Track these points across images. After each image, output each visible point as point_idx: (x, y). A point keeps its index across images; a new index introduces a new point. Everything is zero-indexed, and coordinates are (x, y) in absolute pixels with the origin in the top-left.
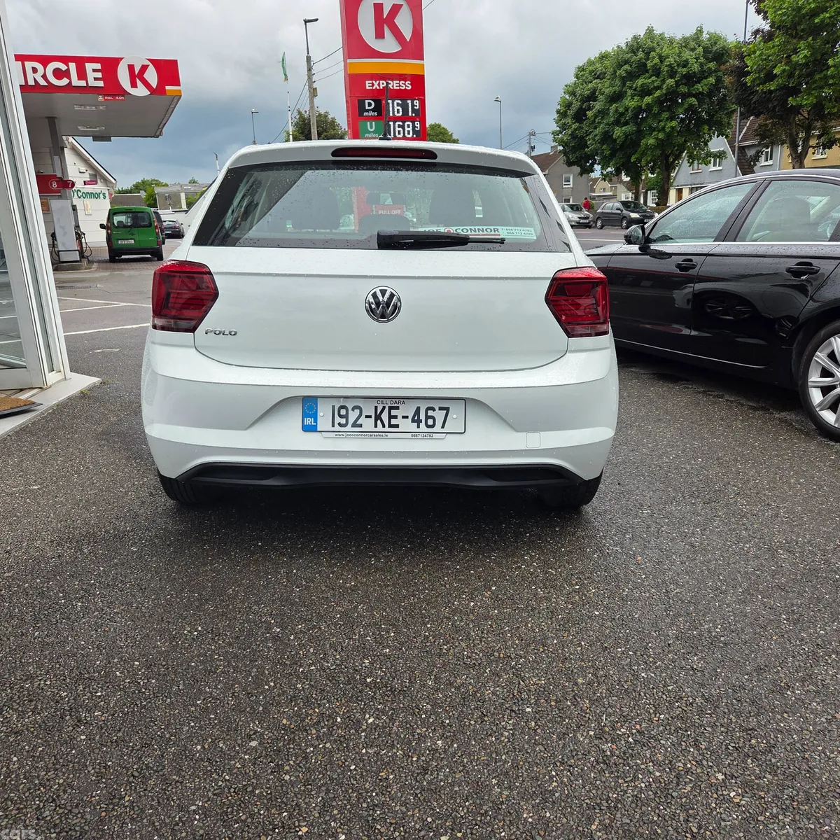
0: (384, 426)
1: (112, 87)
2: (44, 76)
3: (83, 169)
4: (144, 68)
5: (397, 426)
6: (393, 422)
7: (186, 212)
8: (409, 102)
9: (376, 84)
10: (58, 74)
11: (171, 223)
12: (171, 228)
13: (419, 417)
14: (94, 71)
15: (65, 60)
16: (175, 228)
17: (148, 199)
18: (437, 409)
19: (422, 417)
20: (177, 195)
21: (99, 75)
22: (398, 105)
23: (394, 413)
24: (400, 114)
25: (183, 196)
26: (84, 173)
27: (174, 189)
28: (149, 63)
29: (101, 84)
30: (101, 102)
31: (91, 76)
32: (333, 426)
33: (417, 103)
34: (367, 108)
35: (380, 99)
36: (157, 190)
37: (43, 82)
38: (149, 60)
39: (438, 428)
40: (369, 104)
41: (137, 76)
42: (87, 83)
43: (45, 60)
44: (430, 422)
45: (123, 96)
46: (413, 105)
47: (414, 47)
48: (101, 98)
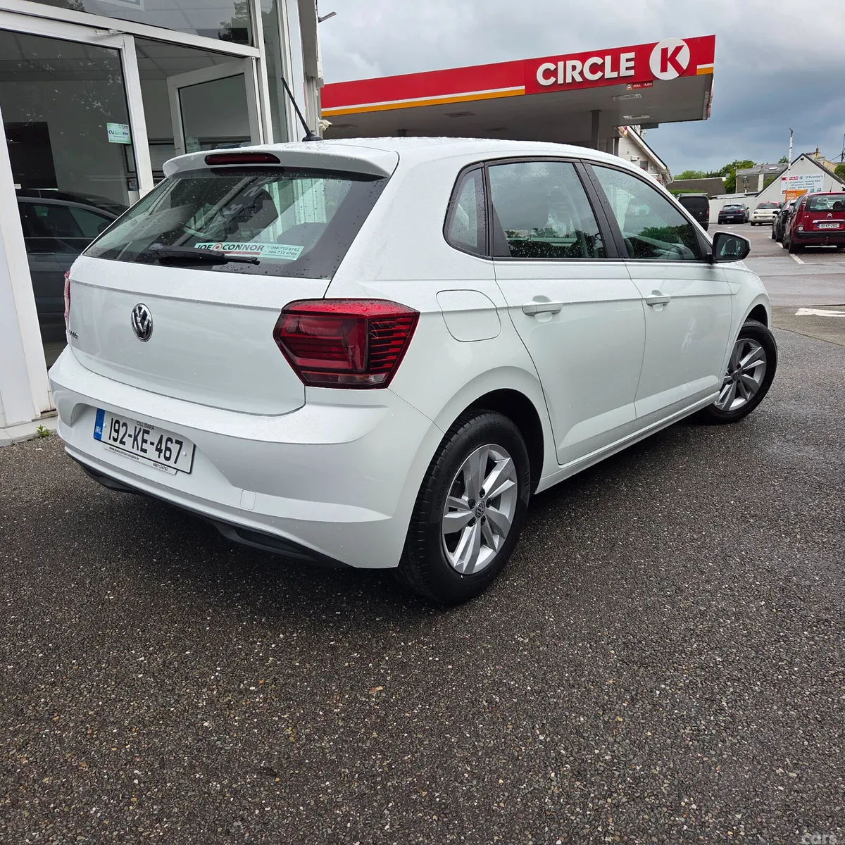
0: (138, 449)
1: (643, 75)
2: (581, 73)
3: (635, 157)
4: (678, 49)
5: (145, 451)
6: (145, 446)
10: (594, 68)
11: (736, 207)
12: (735, 212)
13: (161, 447)
14: (628, 60)
15: (601, 54)
16: (739, 212)
17: (730, 182)
18: (174, 441)
19: (163, 448)
21: (632, 64)
23: (146, 437)
25: (761, 177)
26: (635, 161)
28: (684, 43)
29: (632, 73)
30: (629, 91)
31: (623, 64)
32: (110, 439)
37: (579, 79)
38: (684, 40)
39: (171, 463)
41: (668, 59)
42: (619, 74)
43: (583, 57)
44: (168, 454)
45: (651, 82)
48: (629, 87)
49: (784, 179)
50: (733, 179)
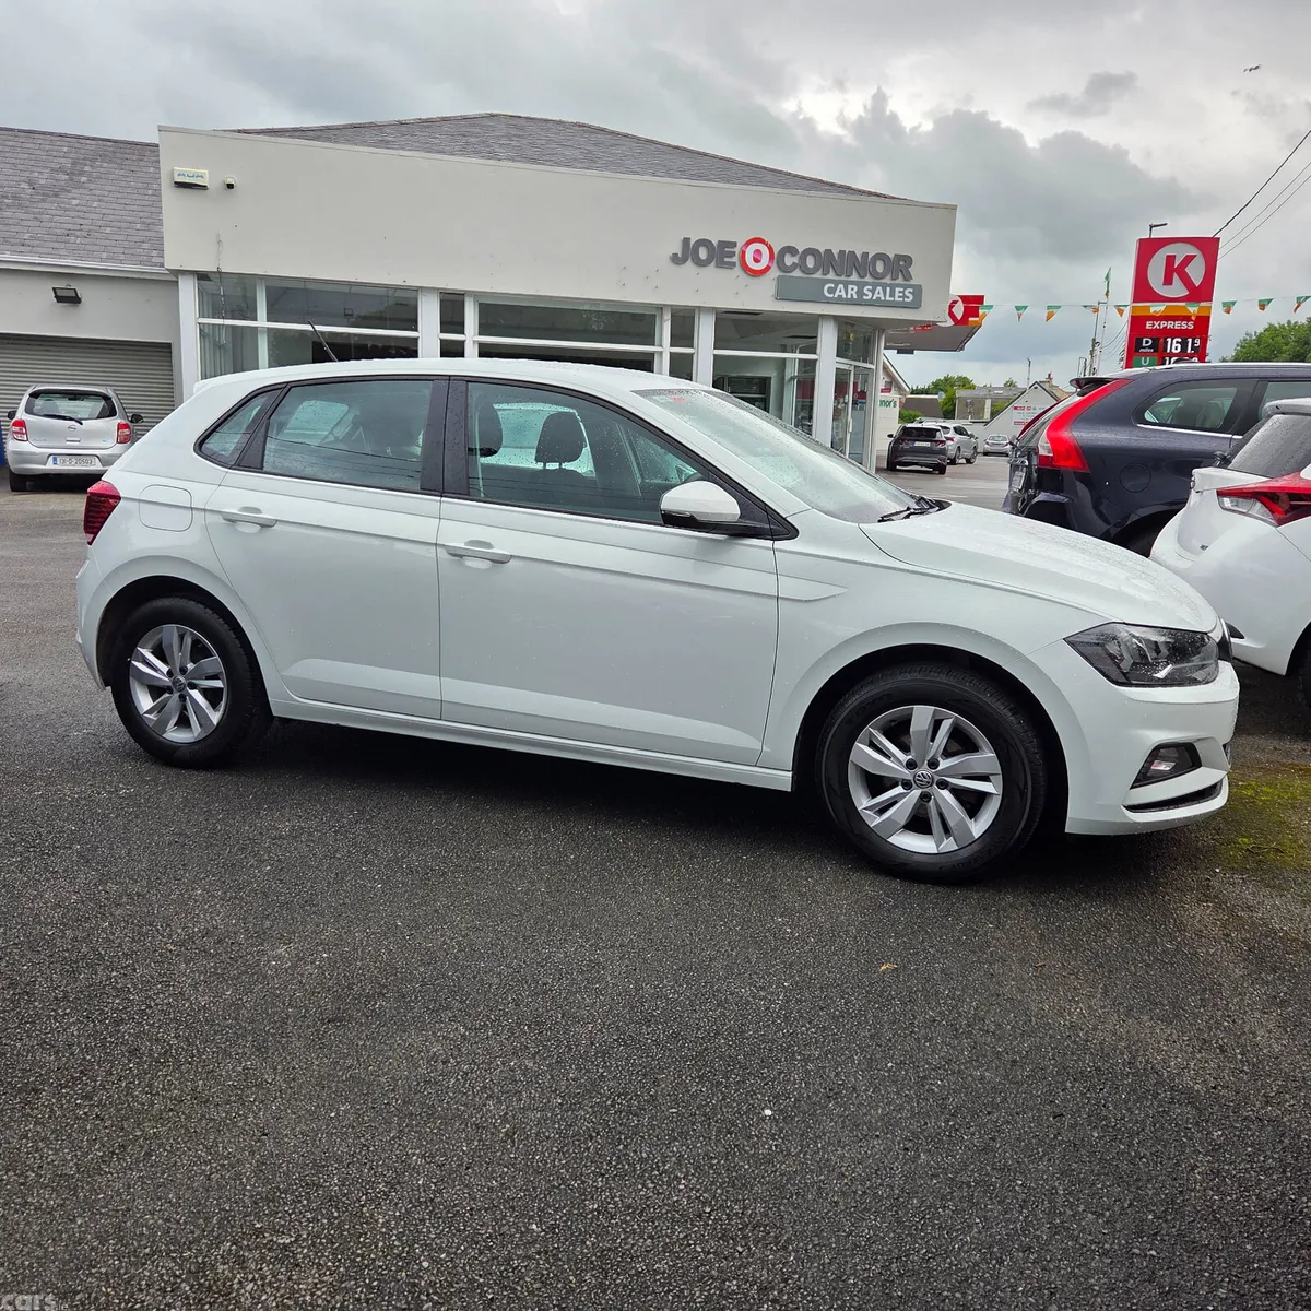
7: (987, 423)
8: (1190, 340)
9: (1156, 325)
20: (982, 401)
22: (1177, 342)
24: (1179, 350)
25: (988, 403)
27: (982, 394)
33: (1198, 341)
34: (1144, 345)
35: (1160, 338)
36: (961, 393)
40: (1147, 342)
46: (1193, 343)
47: (1202, 292)
49: (1016, 408)
50: (951, 401)
